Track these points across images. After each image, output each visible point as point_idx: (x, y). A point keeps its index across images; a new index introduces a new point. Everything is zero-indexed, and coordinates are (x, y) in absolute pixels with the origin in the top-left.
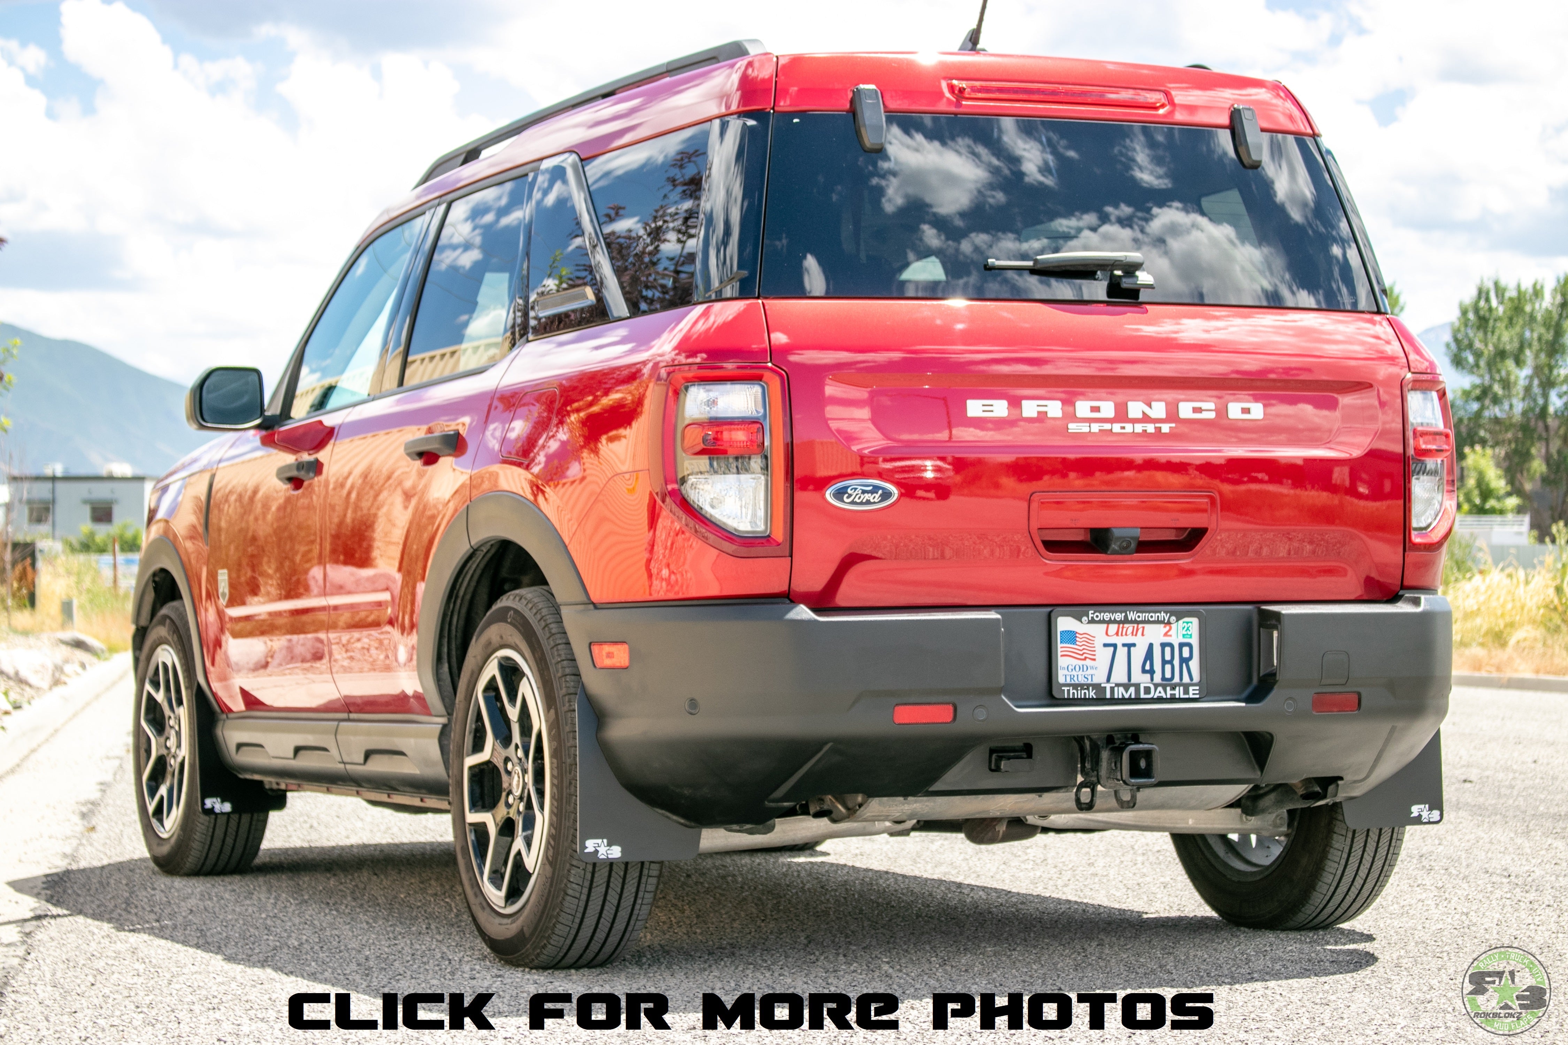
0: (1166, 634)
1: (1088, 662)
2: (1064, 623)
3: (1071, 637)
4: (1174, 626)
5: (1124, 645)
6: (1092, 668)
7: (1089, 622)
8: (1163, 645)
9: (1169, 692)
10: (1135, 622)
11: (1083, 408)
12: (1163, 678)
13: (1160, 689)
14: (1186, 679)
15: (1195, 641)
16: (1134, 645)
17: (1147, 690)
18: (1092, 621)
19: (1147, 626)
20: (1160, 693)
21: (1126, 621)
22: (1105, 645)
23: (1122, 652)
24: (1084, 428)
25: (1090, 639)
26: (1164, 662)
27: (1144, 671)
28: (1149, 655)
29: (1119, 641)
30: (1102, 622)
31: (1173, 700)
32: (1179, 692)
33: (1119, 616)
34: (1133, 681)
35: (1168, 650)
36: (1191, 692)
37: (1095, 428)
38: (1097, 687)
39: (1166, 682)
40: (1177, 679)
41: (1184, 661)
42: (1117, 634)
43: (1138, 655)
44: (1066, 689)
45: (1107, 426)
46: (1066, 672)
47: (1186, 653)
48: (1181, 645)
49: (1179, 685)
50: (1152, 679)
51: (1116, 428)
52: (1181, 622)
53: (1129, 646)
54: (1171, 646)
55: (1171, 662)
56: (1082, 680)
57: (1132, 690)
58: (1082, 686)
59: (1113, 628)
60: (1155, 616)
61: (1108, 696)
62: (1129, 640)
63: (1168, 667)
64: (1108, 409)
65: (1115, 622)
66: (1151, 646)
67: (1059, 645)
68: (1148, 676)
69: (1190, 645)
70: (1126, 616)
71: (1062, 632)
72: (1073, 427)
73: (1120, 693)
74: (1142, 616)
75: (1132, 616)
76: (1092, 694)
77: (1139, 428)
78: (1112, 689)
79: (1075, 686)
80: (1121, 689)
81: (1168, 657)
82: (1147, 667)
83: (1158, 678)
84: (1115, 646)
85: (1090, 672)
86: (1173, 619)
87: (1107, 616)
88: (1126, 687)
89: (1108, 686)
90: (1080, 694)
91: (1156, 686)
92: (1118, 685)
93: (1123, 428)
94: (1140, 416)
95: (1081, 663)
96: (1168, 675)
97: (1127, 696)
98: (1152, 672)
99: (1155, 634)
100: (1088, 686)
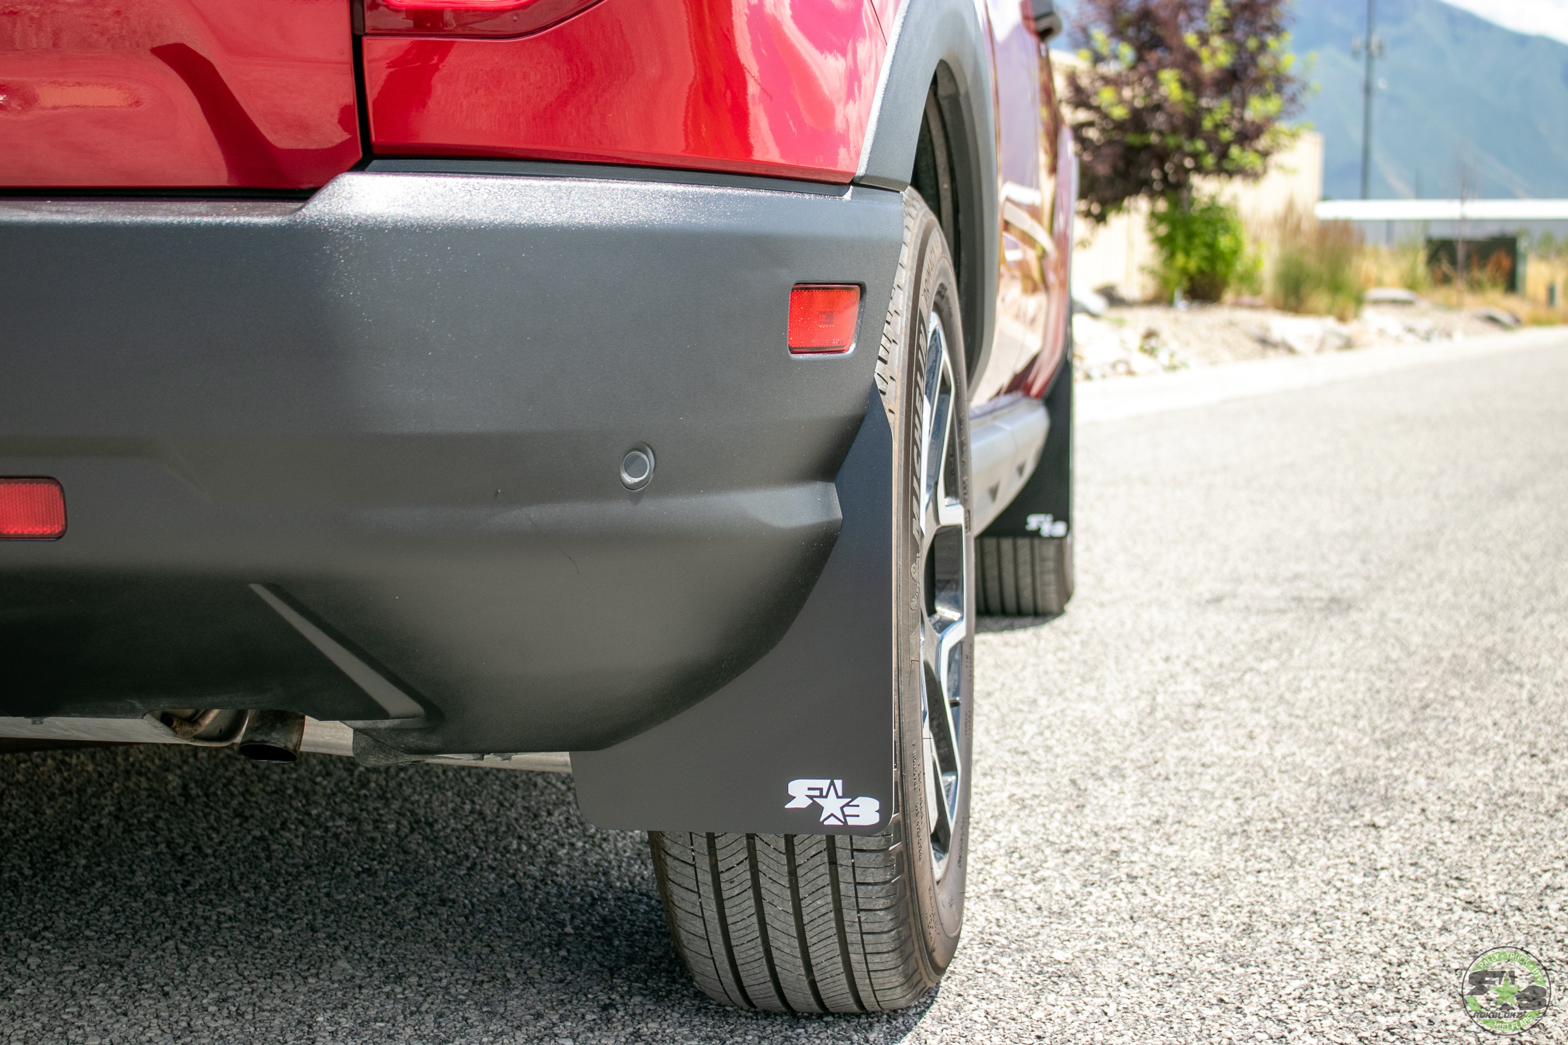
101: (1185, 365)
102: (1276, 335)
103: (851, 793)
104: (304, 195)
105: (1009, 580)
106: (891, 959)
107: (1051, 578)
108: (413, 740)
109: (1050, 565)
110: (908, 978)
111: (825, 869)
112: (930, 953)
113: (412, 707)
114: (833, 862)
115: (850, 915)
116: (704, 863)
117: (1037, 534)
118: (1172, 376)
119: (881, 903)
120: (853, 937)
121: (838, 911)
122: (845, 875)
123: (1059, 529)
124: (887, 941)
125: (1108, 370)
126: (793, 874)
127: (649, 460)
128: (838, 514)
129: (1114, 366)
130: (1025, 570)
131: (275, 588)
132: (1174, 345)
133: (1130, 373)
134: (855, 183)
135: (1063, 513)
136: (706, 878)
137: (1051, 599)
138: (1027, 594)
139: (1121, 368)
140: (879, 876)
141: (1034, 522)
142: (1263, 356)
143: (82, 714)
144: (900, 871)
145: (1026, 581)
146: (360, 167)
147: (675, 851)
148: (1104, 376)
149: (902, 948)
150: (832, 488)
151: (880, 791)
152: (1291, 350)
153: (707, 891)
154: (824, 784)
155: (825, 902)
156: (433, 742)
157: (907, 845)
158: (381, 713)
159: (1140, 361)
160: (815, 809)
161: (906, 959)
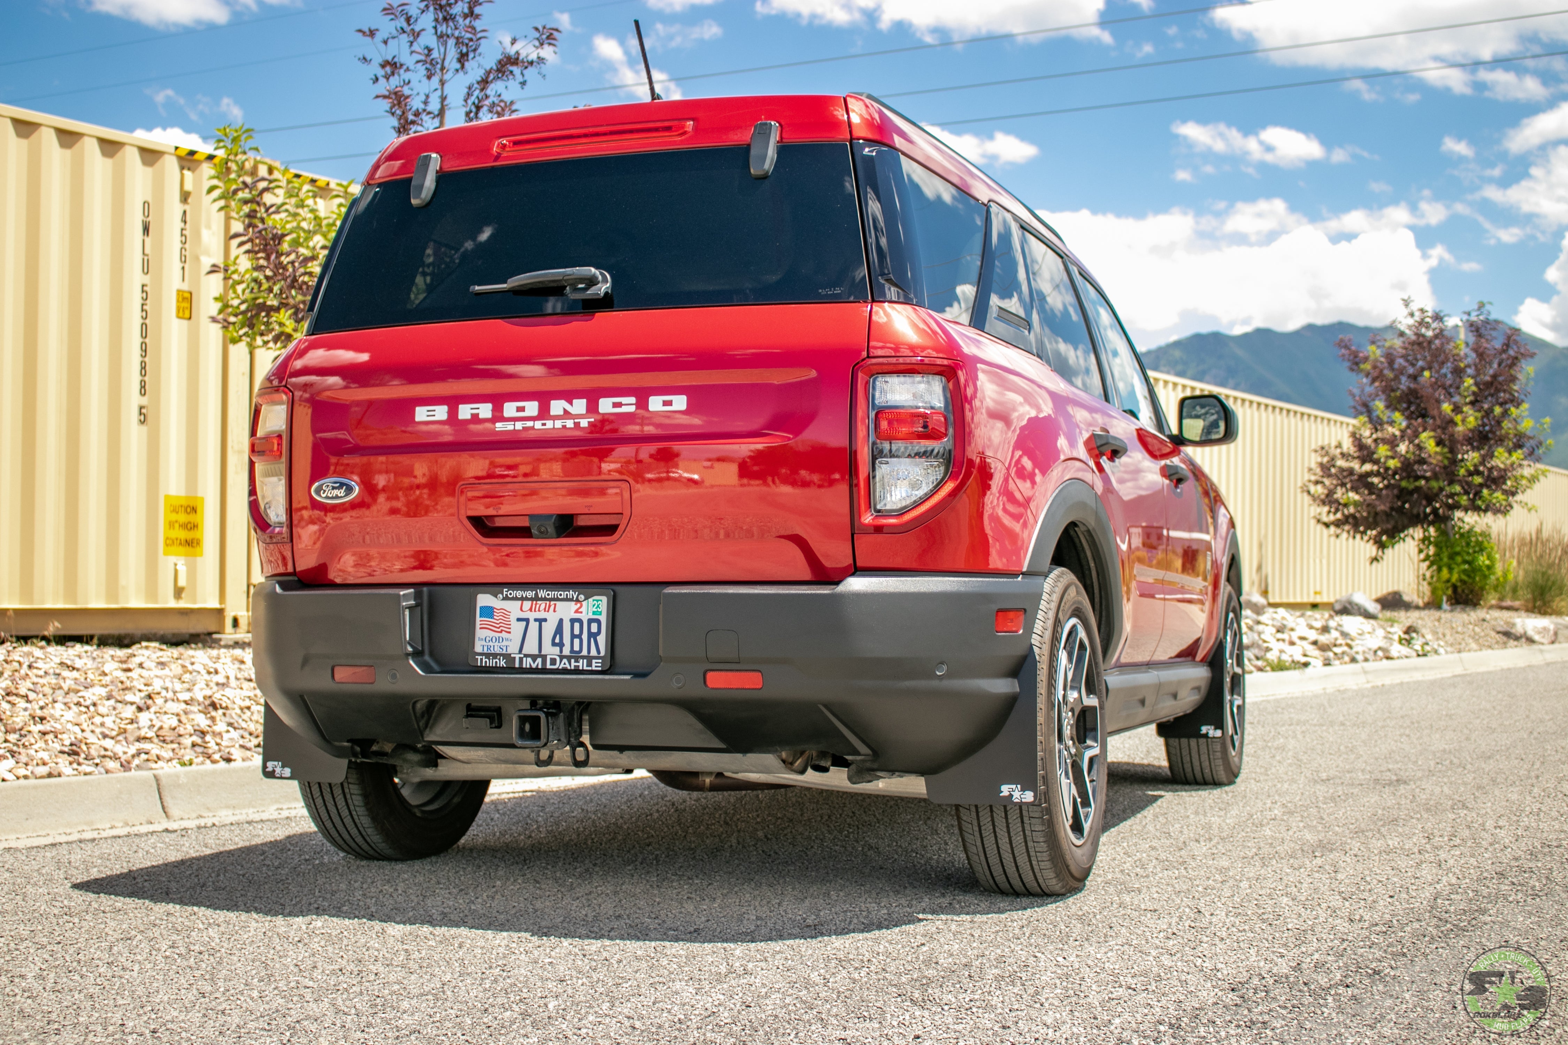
0: (577, 611)
1: (504, 635)
2: (484, 600)
3: (488, 612)
4: (584, 603)
5: (536, 620)
6: (507, 640)
7: (504, 599)
8: (573, 621)
9: (573, 663)
10: (545, 599)
11: (510, 409)
12: (572, 651)
13: (565, 660)
14: (594, 652)
15: (603, 619)
16: (545, 620)
17: (553, 661)
18: (506, 598)
19: (558, 603)
20: (565, 665)
21: (537, 598)
22: (519, 620)
23: (534, 627)
24: (509, 426)
25: (506, 613)
26: (573, 636)
27: (554, 644)
28: (559, 630)
29: (532, 616)
30: (515, 599)
31: (577, 671)
32: (582, 664)
33: (530, 594)
34: (543, 653)
35: (577, 626)
36: (594, 664)
37: (519, 426)
38: (508, 657)
39: (575, 655)
40: (585, 652)
41: (592, 636)
42: (531, 610)
43: (549, 629)
44: (479, 657)
45: (530, 424)
46: (484, 643)
47: (594, 628)
48: (590, 621)
49: (583, 657)
50: (561, 651)
51: (538, 425)
52: (590, 600)
53: (541, 621)
54: (580, 621)
55: (579, 636)
56: (497, 650)
57: (539, 660)
58: (495, 656)
59: (527, 605)
60: (563, 594)
61: (517, 665)
62: (541, 615)
63: (577, 641)
64: (532, 408)
65: (527, 599)
66: (561, 621)
67: (478, 618)
68: (558, 648)
69: (598, 622)
70: (536, 594)
71: (481, 608)
72: (499, 426)
73: (528, 663)
74: (552, 594)
75: (542, 593)
76: (503, 663)
77: (559, 424)
78: (521, 659)
79: (487, 655)
80: (529, 660)
81: (577, 631)
82: (557, 640)
83: (566, 651)
84: (527, 621)
85: (505, 643)
86: (582, 597)
87: (519, 593)
88: (534, 658)
89: (517, 657)
90: (491, 663)
91: (562, 657)
92: (526, 656)
93: (544, 424)
94: (562, 413)
95: (497, 635)
96: (576, 648)
97: (534, 666)
98: (561, 645)
99: (566, 610)
100: (501, 655)
101: (1436, 652)
102: (1519, 629)
103: (1023, 790)
104: (837, 583)
105: (1196, 763)
106: (1048, 864)
107: (1220, 762)
108: (868, 765)
109: (1219, 755)
110: (1057, 876)
111: (1019, 825)
112: (1067, 866)
113: (868, 751)
114: (1022, 822)
115: (1030, 844)
116: (975, 823)
117: (1206, 736)
118: (1422, 660)
119: (1042, 839)
120: (1032, 853)
121: (1026, 842)
122: (1027, 827)
123: (1218, 733)
124: (1045, 856)
125: (1370, 656)
126: (1008, 827)
127: (945, 667)
128: (1018, 690)
129: (1375, 652)
130: (1204, 757)
131: (825, 706)
132: (1429, 637)
133: (1388, 658)
134: (1023, 574)
135: (1219, 724)
136: (976, 829)
137: (1222, 775)
138: (1207, 771)
139: (1380, 653)
140: (1040, 828)
141: (1204, 729)
142: (1505, 645)
143: (760, 752)
144: (1049, 827)
145: (1206, 764)
146: (853, 574)
147: (964, 818)
148: (1366, 660)
149: (1052, 860)
150: (1016, 681)
151: (1034, 789)
152: (1530, 641)
153: (977, 834)
154: (1014, 786)
155: (1020, 838)
156: (875, 766)
157: (1051, 817)
158: (858, 753)
159: (1396, 649)
160: (1011, 796)
161: (1055, 866)
